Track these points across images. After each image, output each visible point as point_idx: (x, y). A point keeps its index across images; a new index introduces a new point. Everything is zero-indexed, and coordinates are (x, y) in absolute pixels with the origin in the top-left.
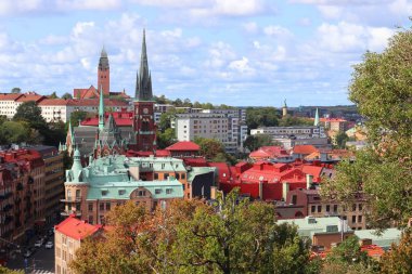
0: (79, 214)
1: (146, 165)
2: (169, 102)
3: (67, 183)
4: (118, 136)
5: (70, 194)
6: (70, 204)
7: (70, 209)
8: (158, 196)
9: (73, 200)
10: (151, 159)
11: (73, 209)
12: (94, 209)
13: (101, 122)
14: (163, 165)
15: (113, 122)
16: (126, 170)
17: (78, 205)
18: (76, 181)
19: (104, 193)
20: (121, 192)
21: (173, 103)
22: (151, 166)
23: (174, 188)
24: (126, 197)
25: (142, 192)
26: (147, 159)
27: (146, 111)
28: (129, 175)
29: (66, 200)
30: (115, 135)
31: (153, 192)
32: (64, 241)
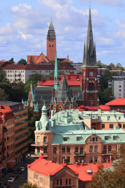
0: (46, 156)
1: (95, 118)
2: (104, 66)
3: (37, 131)
4: (70, 94)
5: (39, 140)
6: (39, 148)
7: (38, 151)
8: (108, 142)
9: (41, 145)
10: (99, 112)
11: (41, 152)
12: (58, 152)
13: (55, 83)
14: (109, 117)
15: (65, 83)
16: (81, 121)
17: (45, 149)
18: (44, 130)
19: (65, 139)
20: (78, 139)
21: (108, 67)
22: (99, 117)
23: (119, 135)
24: (82, 142)
25: (94, 138)
26: (96, 113)
27: (91, 74)
28: (84, 125)
29: (36, 145)
30: (68, 93)
31: (103, 139)
32: (36, 177)
